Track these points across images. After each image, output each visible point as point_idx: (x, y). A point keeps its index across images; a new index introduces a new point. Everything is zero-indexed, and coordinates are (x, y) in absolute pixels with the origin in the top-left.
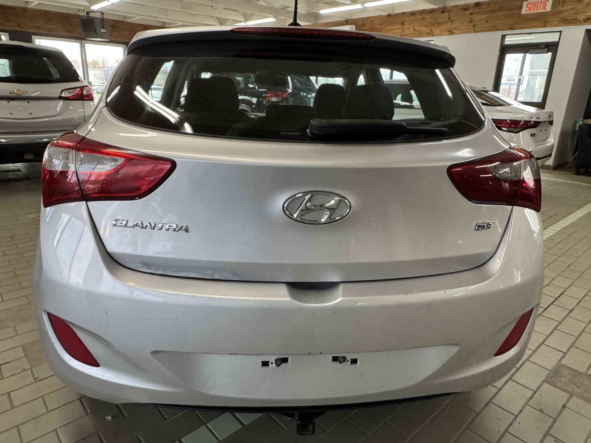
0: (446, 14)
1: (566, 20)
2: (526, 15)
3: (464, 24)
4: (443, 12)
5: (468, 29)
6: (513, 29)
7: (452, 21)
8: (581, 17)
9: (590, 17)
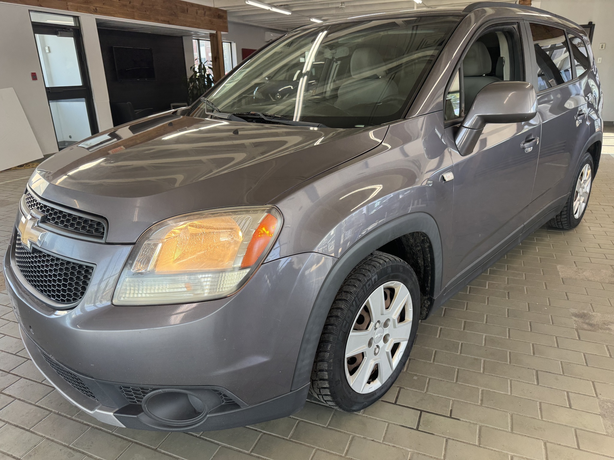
1: (82, 7)
8: (92, 7)
9: (97, 9)
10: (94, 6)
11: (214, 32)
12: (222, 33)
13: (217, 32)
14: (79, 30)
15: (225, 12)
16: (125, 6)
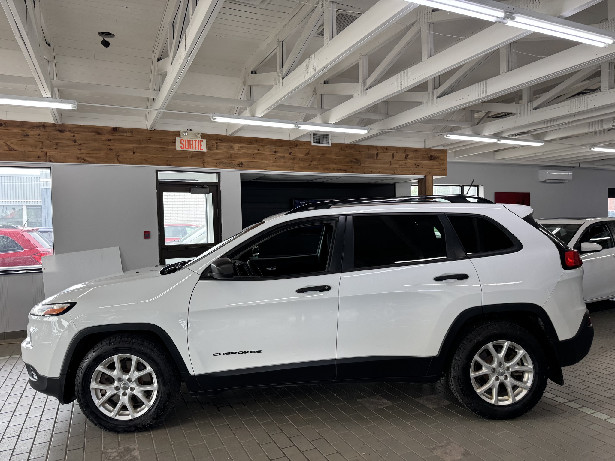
0: (68, 135)
1: (223, 163)
2: (181, 152)
3: (102, 152)
4: (61, 131)
5: (108, 158)
6: (170, 165)
7: (80, 145)
8: (236, 162)
9: (243, 163)
10: (239, 161)
11: (422, 177)
12: (435, 177)
13: (425, 177)
14: (218, 185)
15: (444, 152)
16: (283, 157)
